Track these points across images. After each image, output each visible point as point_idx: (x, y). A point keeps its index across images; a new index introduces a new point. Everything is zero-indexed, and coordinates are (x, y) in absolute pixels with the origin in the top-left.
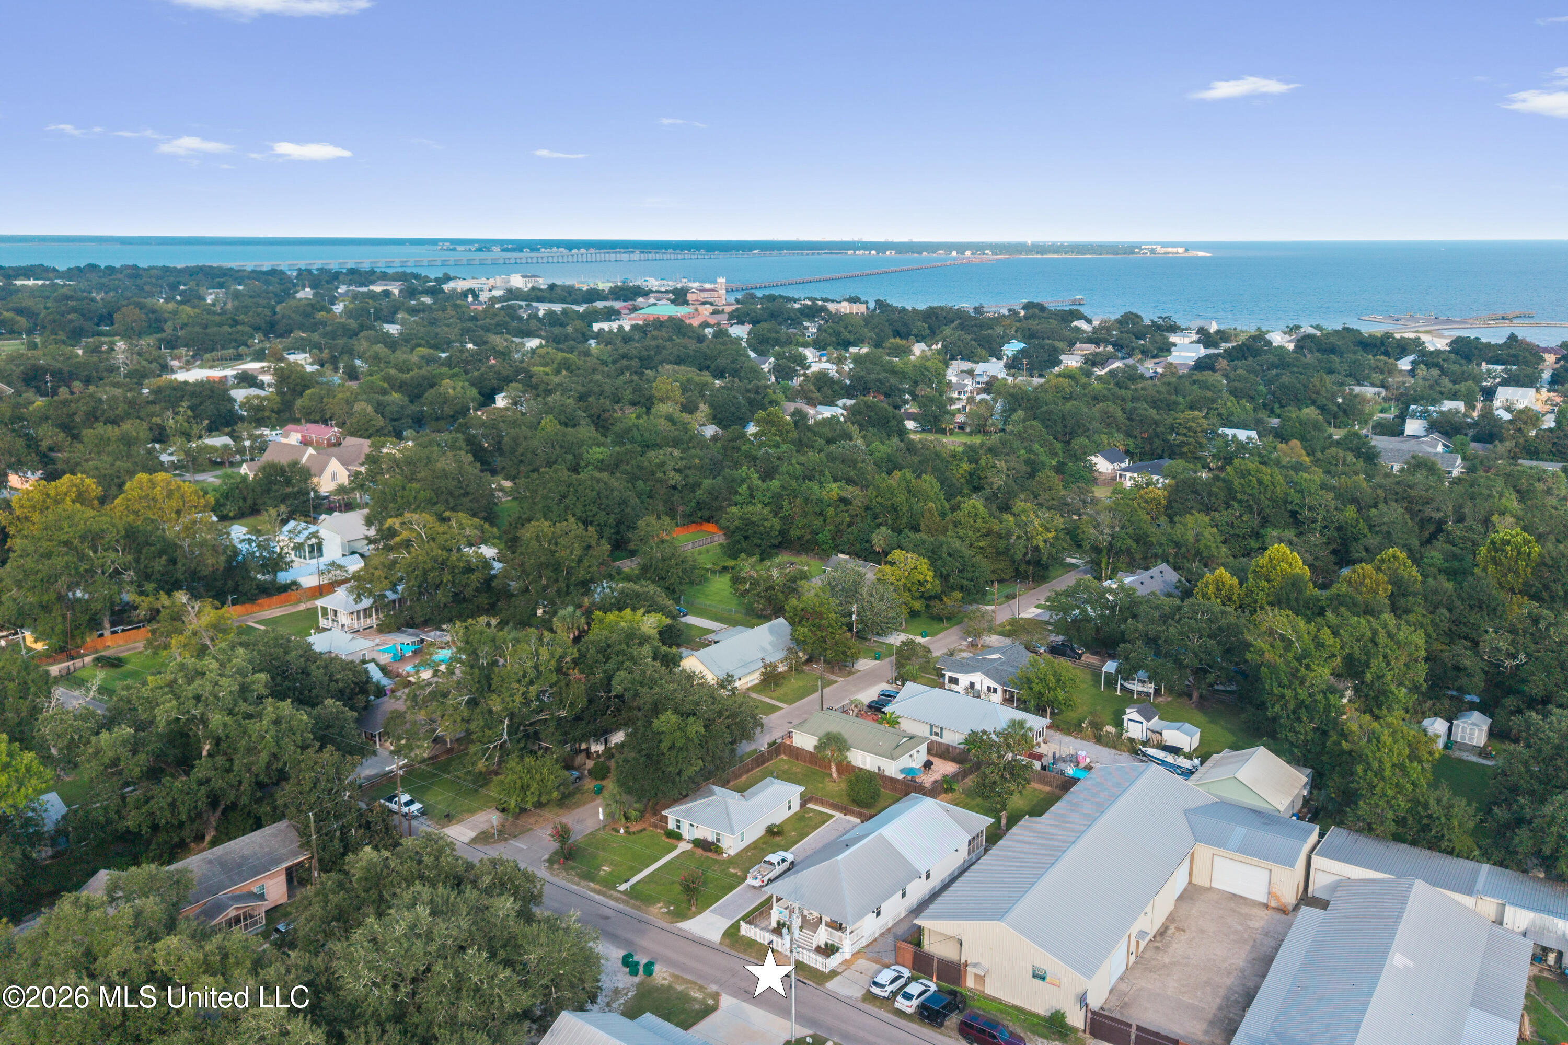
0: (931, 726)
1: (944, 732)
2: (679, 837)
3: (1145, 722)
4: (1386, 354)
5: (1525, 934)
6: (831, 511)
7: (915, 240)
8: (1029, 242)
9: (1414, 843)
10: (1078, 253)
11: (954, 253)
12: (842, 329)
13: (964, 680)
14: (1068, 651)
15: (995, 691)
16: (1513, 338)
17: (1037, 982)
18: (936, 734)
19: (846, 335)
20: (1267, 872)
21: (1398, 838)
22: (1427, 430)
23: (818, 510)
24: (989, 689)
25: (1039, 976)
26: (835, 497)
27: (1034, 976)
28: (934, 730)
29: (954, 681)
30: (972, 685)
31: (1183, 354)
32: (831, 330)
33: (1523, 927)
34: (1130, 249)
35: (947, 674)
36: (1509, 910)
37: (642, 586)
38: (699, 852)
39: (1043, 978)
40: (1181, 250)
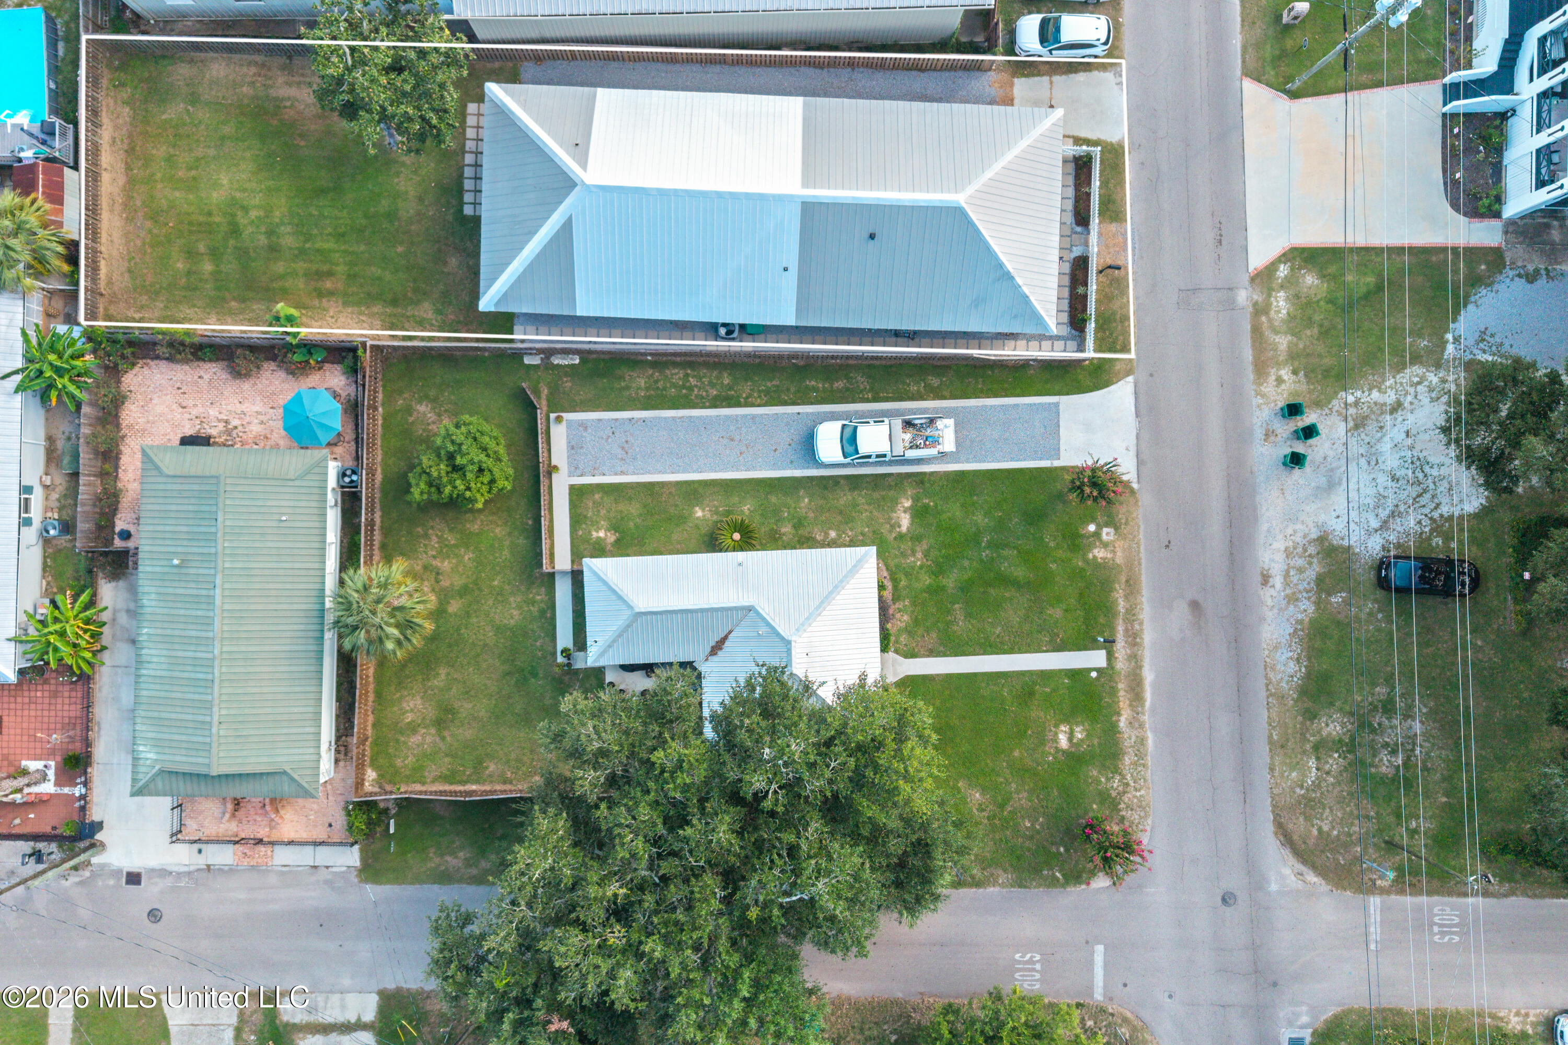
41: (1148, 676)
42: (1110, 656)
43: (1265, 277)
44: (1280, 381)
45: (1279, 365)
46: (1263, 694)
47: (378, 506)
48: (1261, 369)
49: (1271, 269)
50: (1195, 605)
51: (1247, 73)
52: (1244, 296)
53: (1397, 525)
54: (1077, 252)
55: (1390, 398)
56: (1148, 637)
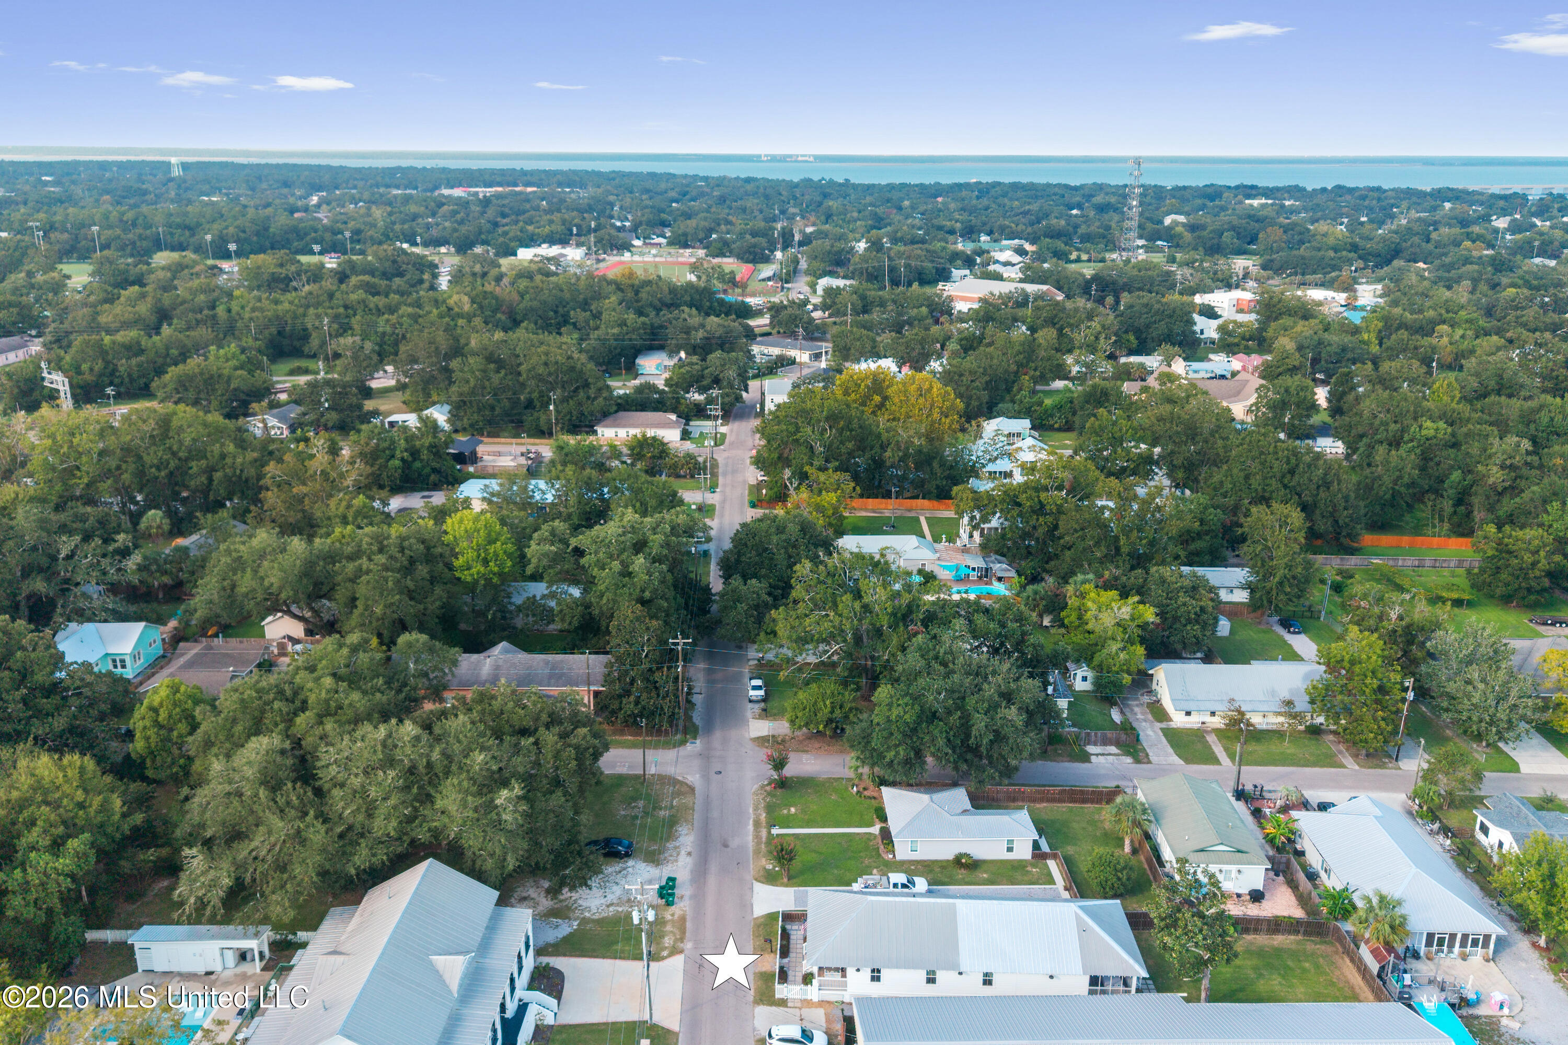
41: (751, 827)
42: (769, 832)
43: (675, 951)
44: (673, 915)
45: (672, 921)
46: (695, 822)
47: (1149, 872)
48: (683, 919)
49: (671, 954)
50: (726, 846)
51: (676, 1035)
52: (688, 946)
53: (618, 869)
54: (786, 960)
55: (611, 909)
56: (751, 838)
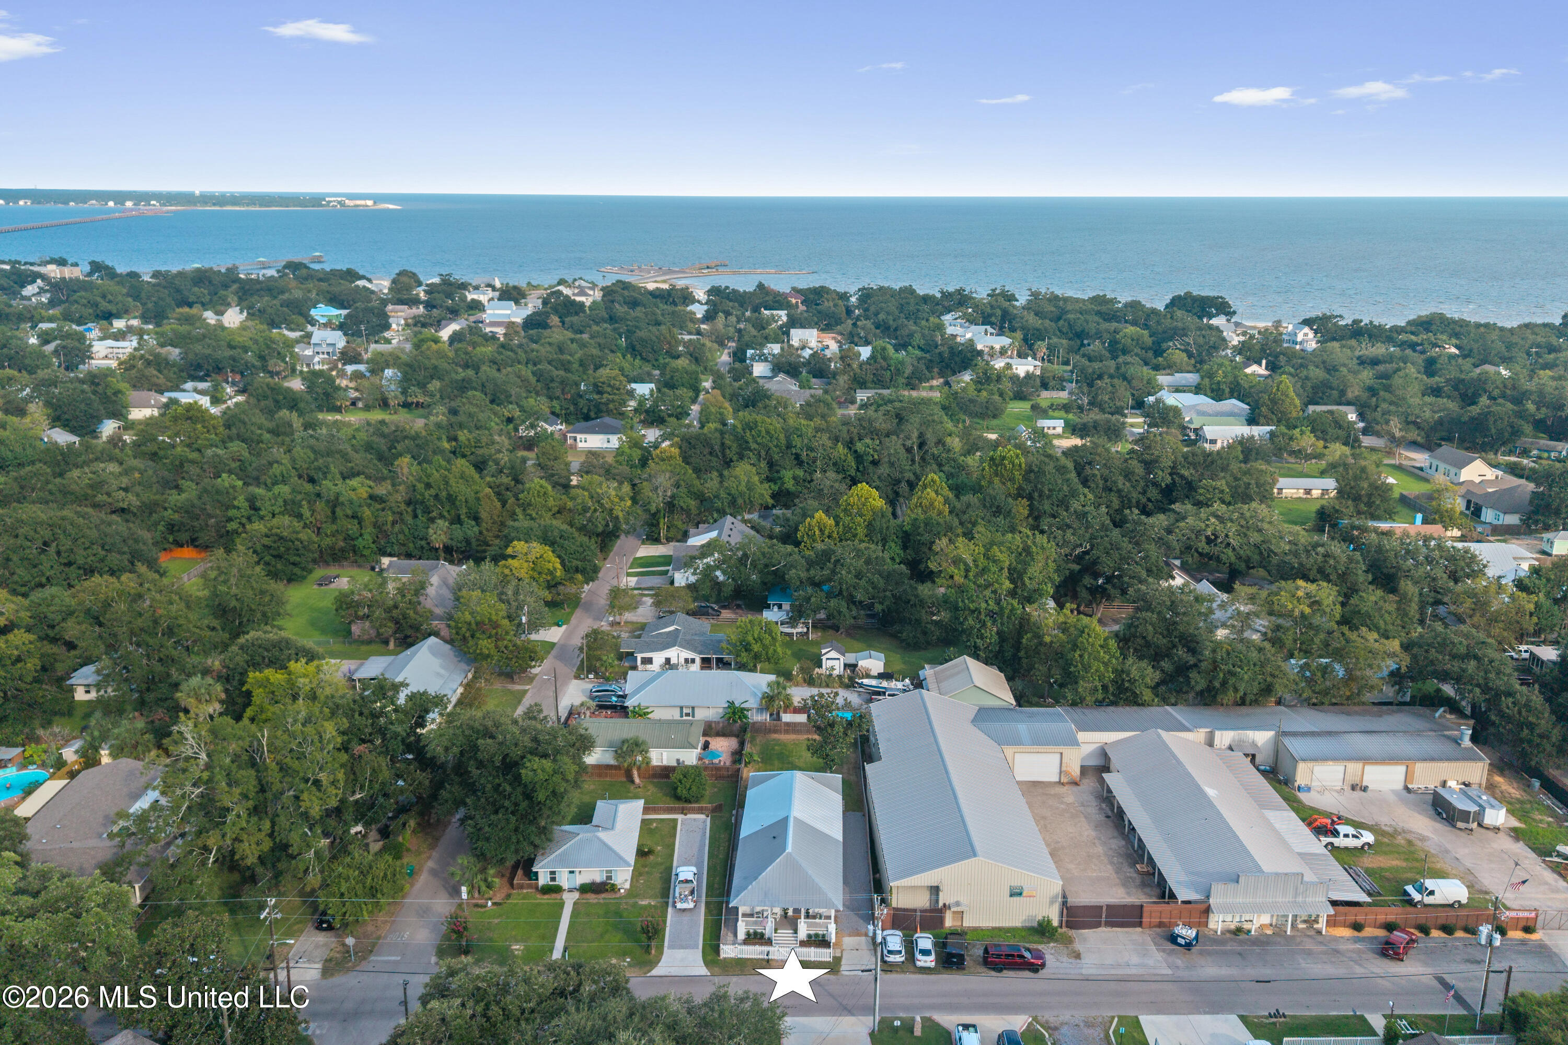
0: (681, 708)
1: (696, 711)
2: (558, 890)
3: (842, 658)
4: (674, 303)
5: (1231, 748)
6: (367, 513)
7: (39, 187)
8: (197, 193)
9: (1113, 703)
10: (261, 205)
11: (111, 204)
12: (99, 299)
13: (659, 658)
14: (710, 611)
15: (693, 661)
16: (761, 286)
17: (1015, 899)
18: (687, 715)
19: (104, 305)
20: (1058, 756)
21: (1099, 703)
22: (773, 370)
23: (349, 512)
24: (686, 660)
25: (1016, 893)
26: (365, 495)
27: (1012, 895)
28: (685, 711)
29: (649, 661)
30: (668, 661)
31: (497, 312)
32: (85, 301)
33: (1227, 744)
34: (316, 200)
35: (639, 657)
36: (1218, 734)
37: (265, 632)
38: (592, 898)
39: (1020, 894)
40: (370, 203)
